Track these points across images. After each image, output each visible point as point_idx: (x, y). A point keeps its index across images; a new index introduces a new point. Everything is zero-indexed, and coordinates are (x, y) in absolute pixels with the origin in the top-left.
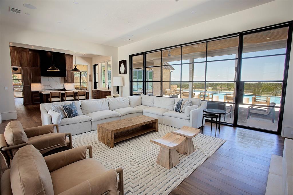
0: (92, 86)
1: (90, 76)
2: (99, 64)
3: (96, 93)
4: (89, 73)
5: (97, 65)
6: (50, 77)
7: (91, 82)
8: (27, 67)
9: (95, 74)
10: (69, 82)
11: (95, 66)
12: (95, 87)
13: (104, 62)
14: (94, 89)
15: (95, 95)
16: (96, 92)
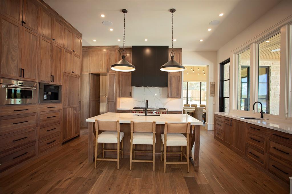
0: (214, 105)
1: (213, 85)
2: (233, 60)
3: (222, 122)
4: (211, 80)
5: (228, 61)
6: (146, 88)
7: (214, 96)
8: (114, 74)
9: (222, 81)
10: (173, 95)
11: (222, 64)
12: (222, 109)
13: (249, 46)
14: (218, 113)
15: (219, 127)
16: (223, 120)
